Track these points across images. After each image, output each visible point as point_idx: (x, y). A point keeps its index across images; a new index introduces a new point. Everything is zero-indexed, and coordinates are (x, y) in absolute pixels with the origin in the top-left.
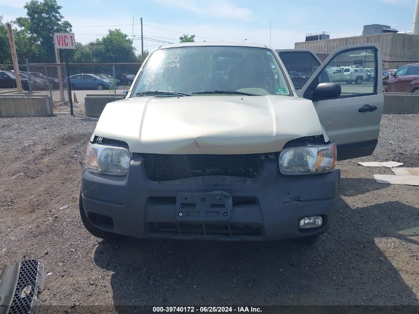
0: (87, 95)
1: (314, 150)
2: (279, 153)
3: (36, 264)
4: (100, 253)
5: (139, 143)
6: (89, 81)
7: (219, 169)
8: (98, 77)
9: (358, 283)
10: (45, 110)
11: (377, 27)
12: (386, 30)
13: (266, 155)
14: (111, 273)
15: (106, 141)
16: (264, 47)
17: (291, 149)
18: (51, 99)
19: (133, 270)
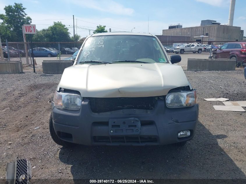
0: (44, 61)
1: (185, 94)
2: (165, 96)
3: (26, 162)
4: (62, 154)
5: (86, 92)
6: (42, 52)
7: (132, 105)
8: (48, 50)
9: (211, 167)
10: (18, 70)
11: (209, 21)
12: (214, 23)
13: (158, 97)
14: (70, 166)
15: (66, 91)
16: (151, 36)
17: (172, 94)
18: (21, 63)
19: (83, 164)
